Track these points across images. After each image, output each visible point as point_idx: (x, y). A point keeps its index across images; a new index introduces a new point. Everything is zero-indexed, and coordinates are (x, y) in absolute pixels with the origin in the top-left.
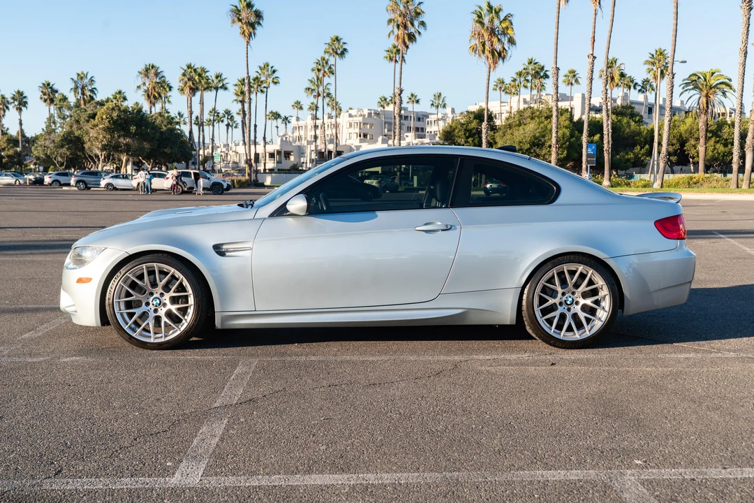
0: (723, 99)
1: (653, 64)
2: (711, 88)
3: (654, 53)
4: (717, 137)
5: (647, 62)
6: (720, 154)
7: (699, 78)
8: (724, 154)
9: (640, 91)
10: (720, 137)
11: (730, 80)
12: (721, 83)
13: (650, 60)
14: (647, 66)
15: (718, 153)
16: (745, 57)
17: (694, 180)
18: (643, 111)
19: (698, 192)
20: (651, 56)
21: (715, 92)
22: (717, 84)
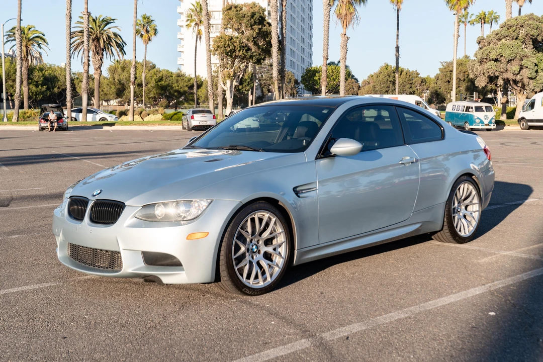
0: (39, 49)
2: (29, 40)
6: (33, 93)
8: (36, 93)
10: (32, 79)
11: (44, 35)
12: (38, 37)
15: (31, 92)
17: (28, 115)
21: (32, 44)
22: (34, 38)
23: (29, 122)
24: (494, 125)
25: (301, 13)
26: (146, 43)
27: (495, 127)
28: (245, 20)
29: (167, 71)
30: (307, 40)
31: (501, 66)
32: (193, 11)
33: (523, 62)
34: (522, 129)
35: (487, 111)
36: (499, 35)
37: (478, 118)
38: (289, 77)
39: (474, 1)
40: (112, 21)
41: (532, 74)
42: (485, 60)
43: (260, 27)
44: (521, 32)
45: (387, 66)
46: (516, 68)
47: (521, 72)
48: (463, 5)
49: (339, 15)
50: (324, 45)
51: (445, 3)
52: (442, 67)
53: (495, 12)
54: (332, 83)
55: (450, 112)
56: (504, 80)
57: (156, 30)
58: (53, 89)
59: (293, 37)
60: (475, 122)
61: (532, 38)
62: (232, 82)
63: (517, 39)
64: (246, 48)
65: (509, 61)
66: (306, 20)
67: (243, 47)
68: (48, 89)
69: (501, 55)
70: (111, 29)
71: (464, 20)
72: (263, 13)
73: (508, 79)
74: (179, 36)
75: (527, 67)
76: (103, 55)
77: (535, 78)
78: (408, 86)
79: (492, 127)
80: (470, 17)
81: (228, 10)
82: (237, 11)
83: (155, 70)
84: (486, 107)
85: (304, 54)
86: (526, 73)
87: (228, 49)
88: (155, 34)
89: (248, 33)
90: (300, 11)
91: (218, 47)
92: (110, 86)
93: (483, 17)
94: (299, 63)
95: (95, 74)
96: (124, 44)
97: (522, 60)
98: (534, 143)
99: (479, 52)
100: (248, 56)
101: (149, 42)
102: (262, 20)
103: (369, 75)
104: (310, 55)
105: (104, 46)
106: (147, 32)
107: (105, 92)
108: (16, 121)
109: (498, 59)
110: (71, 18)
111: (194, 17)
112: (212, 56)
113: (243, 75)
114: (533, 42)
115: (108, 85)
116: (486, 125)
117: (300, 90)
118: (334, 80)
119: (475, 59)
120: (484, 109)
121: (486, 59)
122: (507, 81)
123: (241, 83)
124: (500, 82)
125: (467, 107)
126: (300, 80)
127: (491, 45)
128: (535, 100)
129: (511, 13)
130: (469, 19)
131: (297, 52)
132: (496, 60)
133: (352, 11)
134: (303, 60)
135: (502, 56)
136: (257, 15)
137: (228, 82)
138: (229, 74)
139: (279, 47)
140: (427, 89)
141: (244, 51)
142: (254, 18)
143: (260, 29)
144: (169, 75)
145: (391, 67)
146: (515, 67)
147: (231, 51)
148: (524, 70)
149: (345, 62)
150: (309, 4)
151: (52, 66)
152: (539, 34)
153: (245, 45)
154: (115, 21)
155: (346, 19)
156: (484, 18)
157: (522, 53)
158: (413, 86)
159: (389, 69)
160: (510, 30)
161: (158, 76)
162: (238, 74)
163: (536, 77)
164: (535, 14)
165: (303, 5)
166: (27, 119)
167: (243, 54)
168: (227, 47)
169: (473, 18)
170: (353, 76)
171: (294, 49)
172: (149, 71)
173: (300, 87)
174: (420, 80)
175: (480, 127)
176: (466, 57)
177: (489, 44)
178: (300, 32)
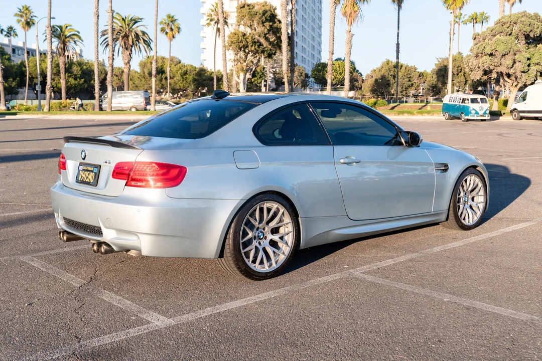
0: (75, 46)
1: (22, 16)
2: (66, 38)
3: (21, 8)
4: (69, 73)
5: (16, 15)
7: (57, 29)
8: (75, 85)
9: (5, 35)
10: (71, 73)
11: (79, 32)
12: (74, 35)
13: (19, 13)
14: (17, 18)
15: (71, 85)
16: (98, 18)
17: (63, 105)
18: (9, 51)
19: (77, 114)
20: (19, 10)
21: (69, 41)
22: (70, 35)
23: (64, 112)
24: (488, 116)
25: (312, 14)
26: (171, 40)
27: (489, 118)
28: (257, 18)
29: (191, 66)
30: (317, 38)
31: (496, 60)
32: (212, 11)
33: (516, 57)
34: (514, 119)
35: (482, 103)
36: (494, 31)
37: (474, 109)
38: (301, 71)
39: (468, 1)
40: (140, 20)
41: (525, 68)
42: (480, 55)
43: (271, 24)
44: (514, 28)
45: (388, 62)
46: (510, 63)
47: (515, 65)
48: (459, 4)
49: (345, 14)
50: (330, 40)
51: (442, 3)
52: (437, 62)
53: (485, 13)
54: (339, 76)
55: (447, 104)
56: (497, 73)
57: (179, 28)
58: (90, 82)
59: (304, 35)
60: (471, 113)
61: (524, 35)
62: (245, 75)
63: (510, 35)
64: (258, 44)
65: (504, 56)
66: (316, 20)
67: (255, 42)
68: (85, 81)
69: (496, 49)
70: (138, 28)
71: (458, 20)
72: (274, 11)
73: (501, 72)
74: (202, 35)
75: (520, 61)
76: (131, 51)
77: (527, 72)
78: (407, 80)
79: (487, 117)
80: (464, 18)
81: (241, 8)
82: (250, 9)
83: (180, 65)
84: (481, 99)
85: (314, 51)
86: (519, 67)
87: (241, 45)
88: (179, 32)
89: (260, 29)
90: (310, 12)
91: (232, 42)
92: (141, 80)
93: (474, 17)
94: (309, 59)
95: (125, 68)
96: (150, 41)
97: (515, 55)
98: (530, 134)
99: (475, 47)
100: (260, 51)
101: (174, 39)
102: (273, 18)
103: (372, 69)
104: (320, 52)
105: (133, 43)
106: (172, 30)
107: (137, 84)
108: (47, 111)
109: (492, 53)
110: (98, 16)
111: (214, 17)
112: (227, 51)
113: (255, 68)
114: (526, 38)
115: (139, 78)
116: (481, 116)
117: (310, 83)
118: (341, 74)
119: (471, 54)
120: (479, 100)
121: (482, 53)
122: (500, 75)
123: (254, 75)
124: (494, 75)
125: (463, 99)
126: (310, 74)
127: (486, 41)
128: (527, 92)
129: (504, 11)
130: (462, 19)
131: (307, 49)
132: (491, 55)
133: (356, 9)
134: (313, 56)
135: (497, 51)
136: (269, 14)
137: (242, 75)
138: (243, 68)
139: (289, 42)
140: (424, 83)
141: (256, 46)
142: (266, 15)
143: (271, 26)
144: (193, 69)
145: (392, 63)
146: (508, 61)
147: (244, 45)
148: (517, 64)
149: (350, 57)
150: (319, 6)
151: (90, 61)
152: (531, 30)
153: (256, 41)
154: (142, 20)
155: (351, 16)
156: (476, 19)
157: (515, 48)
158: (411, 80)
159: (390, 64)
160: (504, 26)
161: (183, 70)
162: (251, 67)
163: (529, 70)
164: (528, 12)
165: (313, 7)
166: (63, 109)
167: (255, 49)
168: (240, 42)
169: (466, 18)
170: (358, 71)
171: (305, 46)
172: (175, 66)
173: (310, 80)
174: (418, 74)
175: (475, 118)
176: (460, 53)
177: (484, 39)
178: (310, 31)
